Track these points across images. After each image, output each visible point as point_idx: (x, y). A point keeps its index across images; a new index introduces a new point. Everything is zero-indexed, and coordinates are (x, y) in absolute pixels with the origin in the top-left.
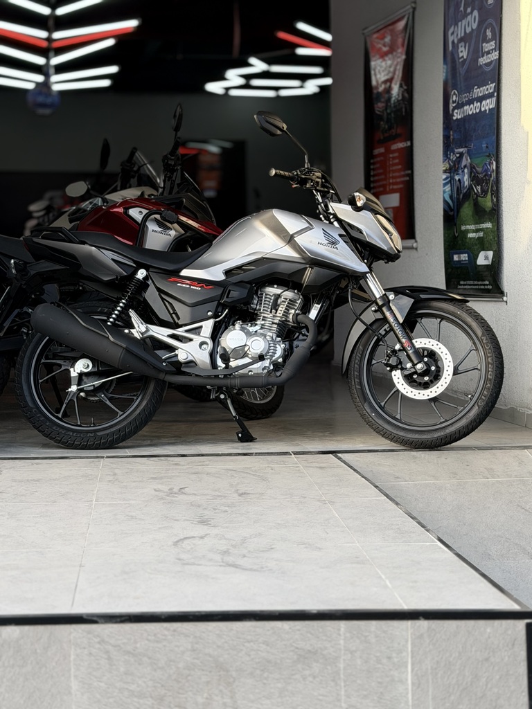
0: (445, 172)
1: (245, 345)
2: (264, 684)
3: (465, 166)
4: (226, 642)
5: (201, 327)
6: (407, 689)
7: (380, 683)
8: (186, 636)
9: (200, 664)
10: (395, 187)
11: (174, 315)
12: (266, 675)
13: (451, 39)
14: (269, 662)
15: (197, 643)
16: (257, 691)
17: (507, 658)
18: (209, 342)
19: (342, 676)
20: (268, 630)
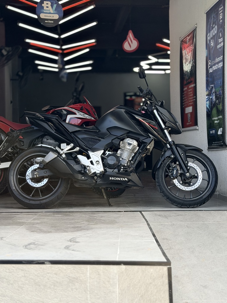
0: (207, 95)
2: (55, 292)
3: (214, 93)
4: (39, 273)
6: (117, 295)
7: (104, 292)
8: (22, 270)
9: (28, 282)
10: (191, 104)
12: (56, 288)
13: (208, 38)
14: (57, 282)
15: (26, 274)
16: (52, 295)
17: (160, 283)
19: (88, 289)
20: (57, 269)
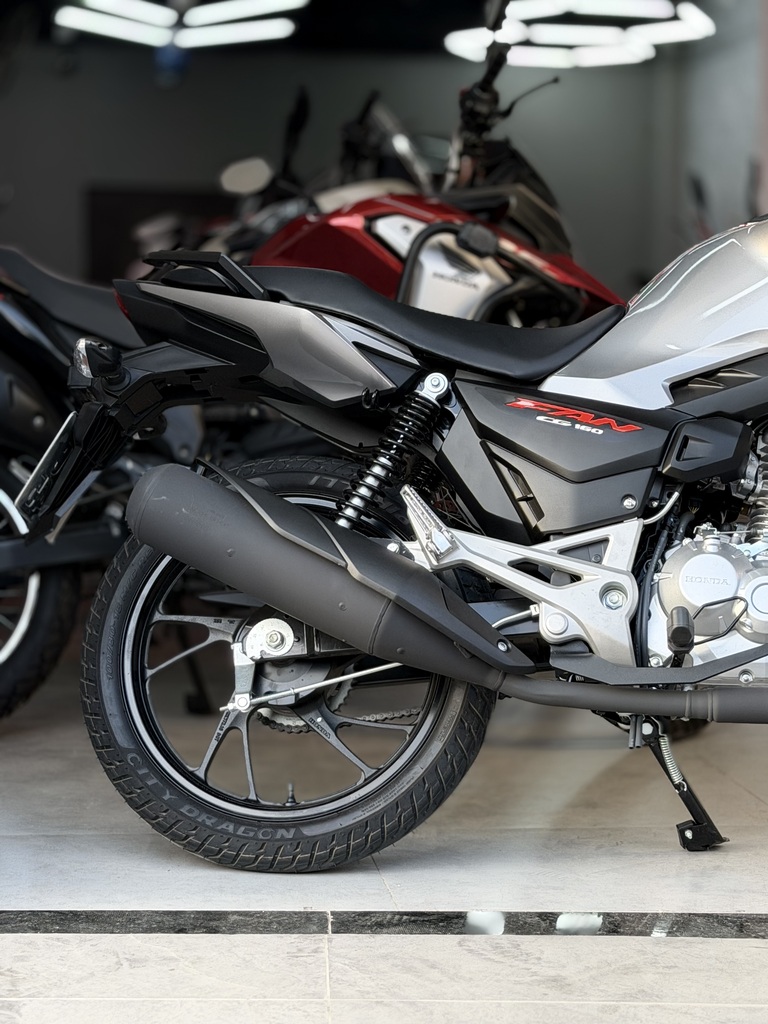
1: (735, 598)
5: (605, 541)
11: (523, 505)
18: (629, 583)
